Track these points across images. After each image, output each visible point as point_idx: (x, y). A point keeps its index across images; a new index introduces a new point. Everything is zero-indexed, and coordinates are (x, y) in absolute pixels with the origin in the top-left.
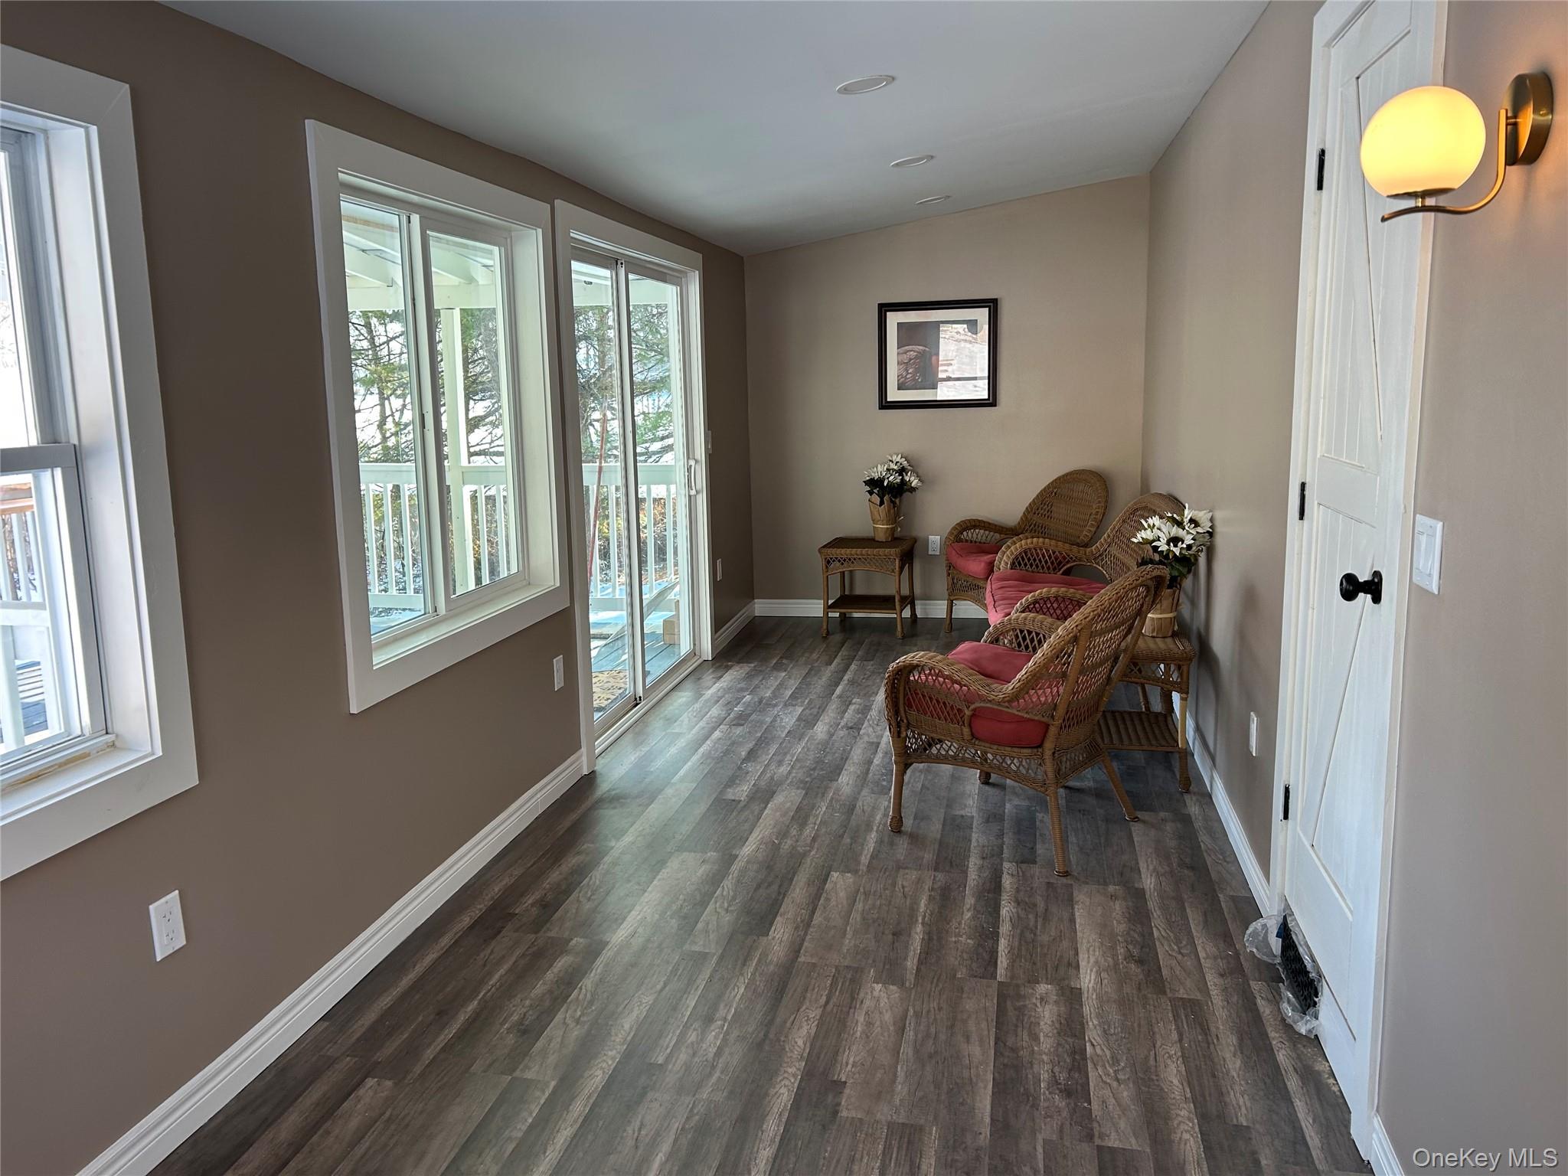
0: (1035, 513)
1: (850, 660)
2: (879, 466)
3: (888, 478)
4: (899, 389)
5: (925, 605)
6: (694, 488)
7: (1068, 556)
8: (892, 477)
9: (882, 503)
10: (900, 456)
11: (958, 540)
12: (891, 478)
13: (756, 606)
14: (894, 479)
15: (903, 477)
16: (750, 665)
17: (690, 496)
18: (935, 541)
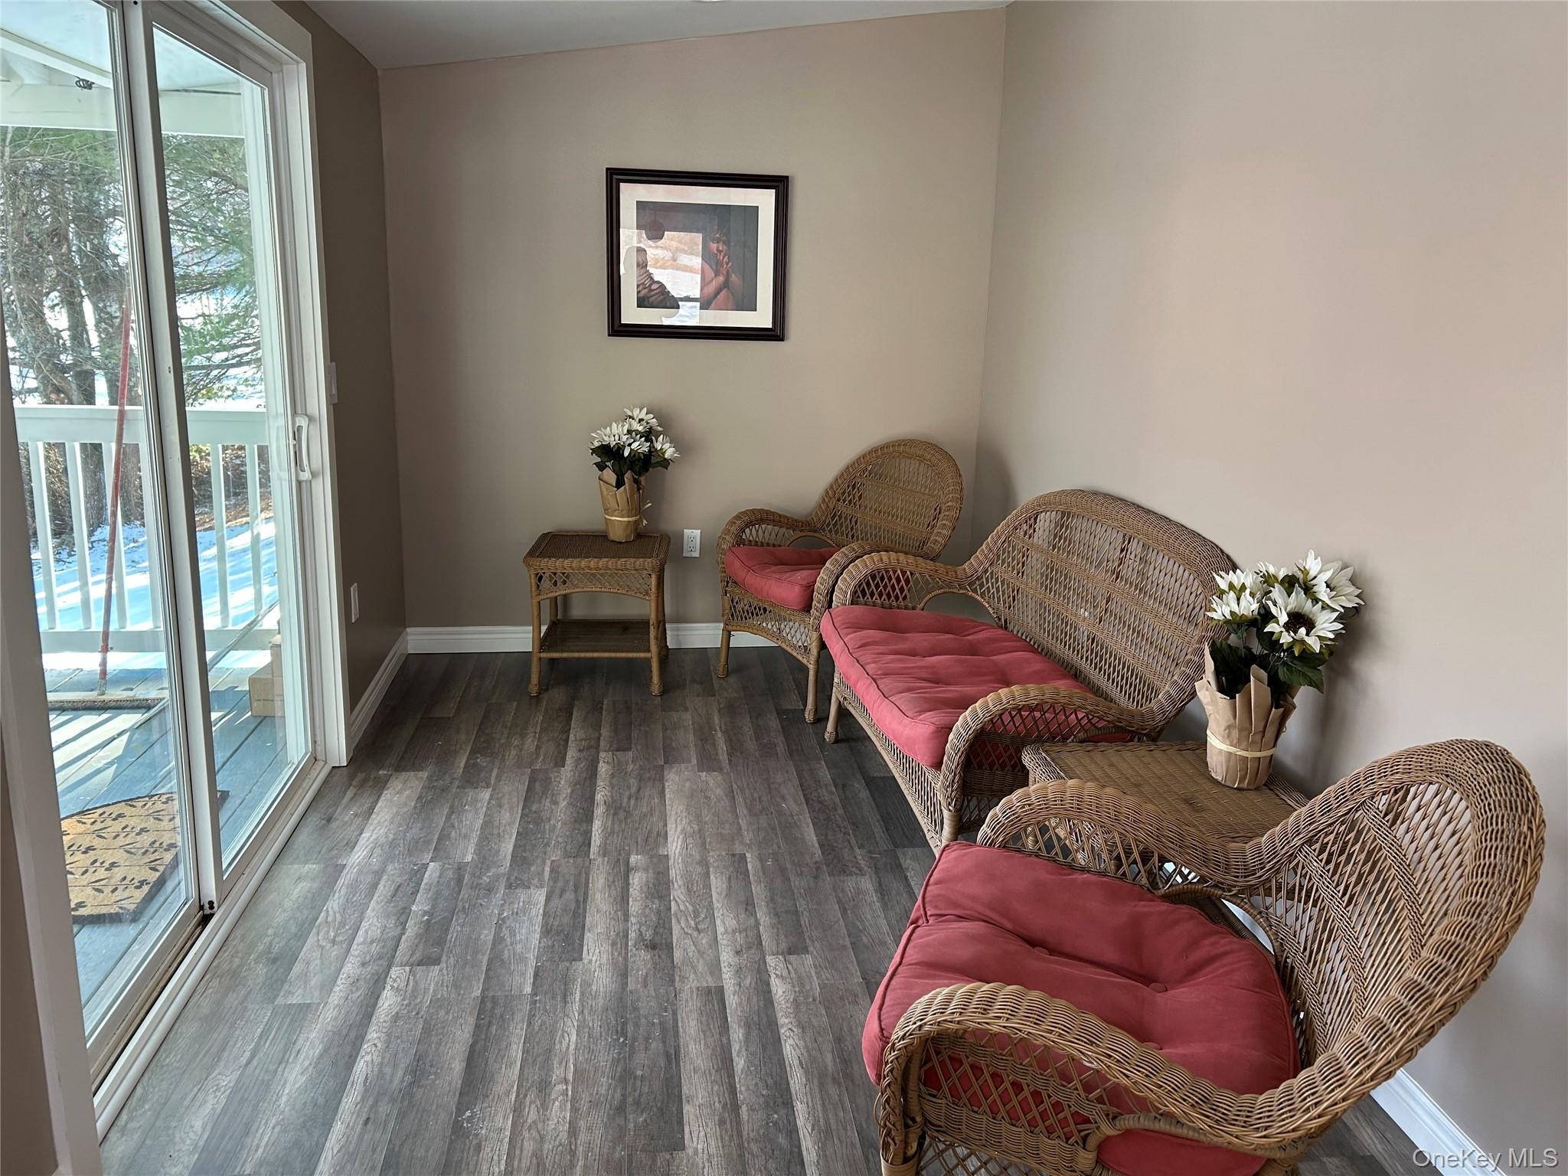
0: (839, 500)
1: (592, 749)
2: (614, 425)
3: (630, 445)
4: (639, 306)
5: (678, 629)
6: (307, 468)
7: (933, 579)
8: (637, 443)
9: (619, 484)
10: (645, 410)
11: (740, 542)
12: (634, 446)
13: (409, 638)
14: (640, 446)
15: (652, 442)
16: (420, 774)
17: (299, 483)
18: (693, 536)
